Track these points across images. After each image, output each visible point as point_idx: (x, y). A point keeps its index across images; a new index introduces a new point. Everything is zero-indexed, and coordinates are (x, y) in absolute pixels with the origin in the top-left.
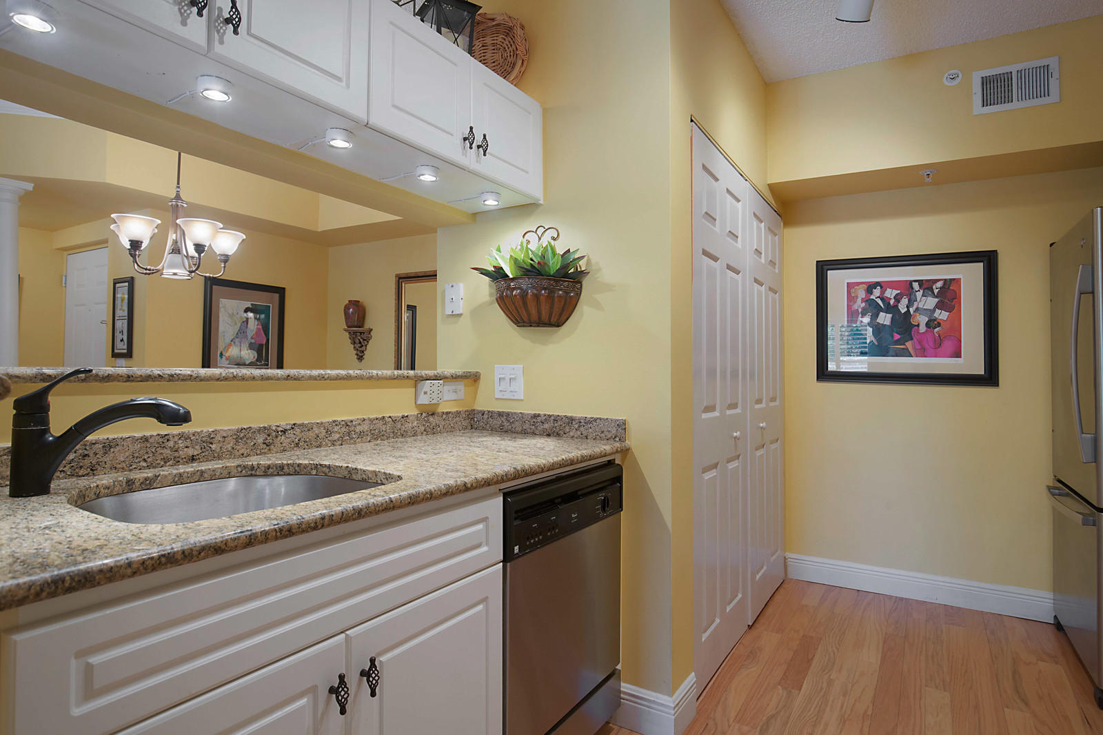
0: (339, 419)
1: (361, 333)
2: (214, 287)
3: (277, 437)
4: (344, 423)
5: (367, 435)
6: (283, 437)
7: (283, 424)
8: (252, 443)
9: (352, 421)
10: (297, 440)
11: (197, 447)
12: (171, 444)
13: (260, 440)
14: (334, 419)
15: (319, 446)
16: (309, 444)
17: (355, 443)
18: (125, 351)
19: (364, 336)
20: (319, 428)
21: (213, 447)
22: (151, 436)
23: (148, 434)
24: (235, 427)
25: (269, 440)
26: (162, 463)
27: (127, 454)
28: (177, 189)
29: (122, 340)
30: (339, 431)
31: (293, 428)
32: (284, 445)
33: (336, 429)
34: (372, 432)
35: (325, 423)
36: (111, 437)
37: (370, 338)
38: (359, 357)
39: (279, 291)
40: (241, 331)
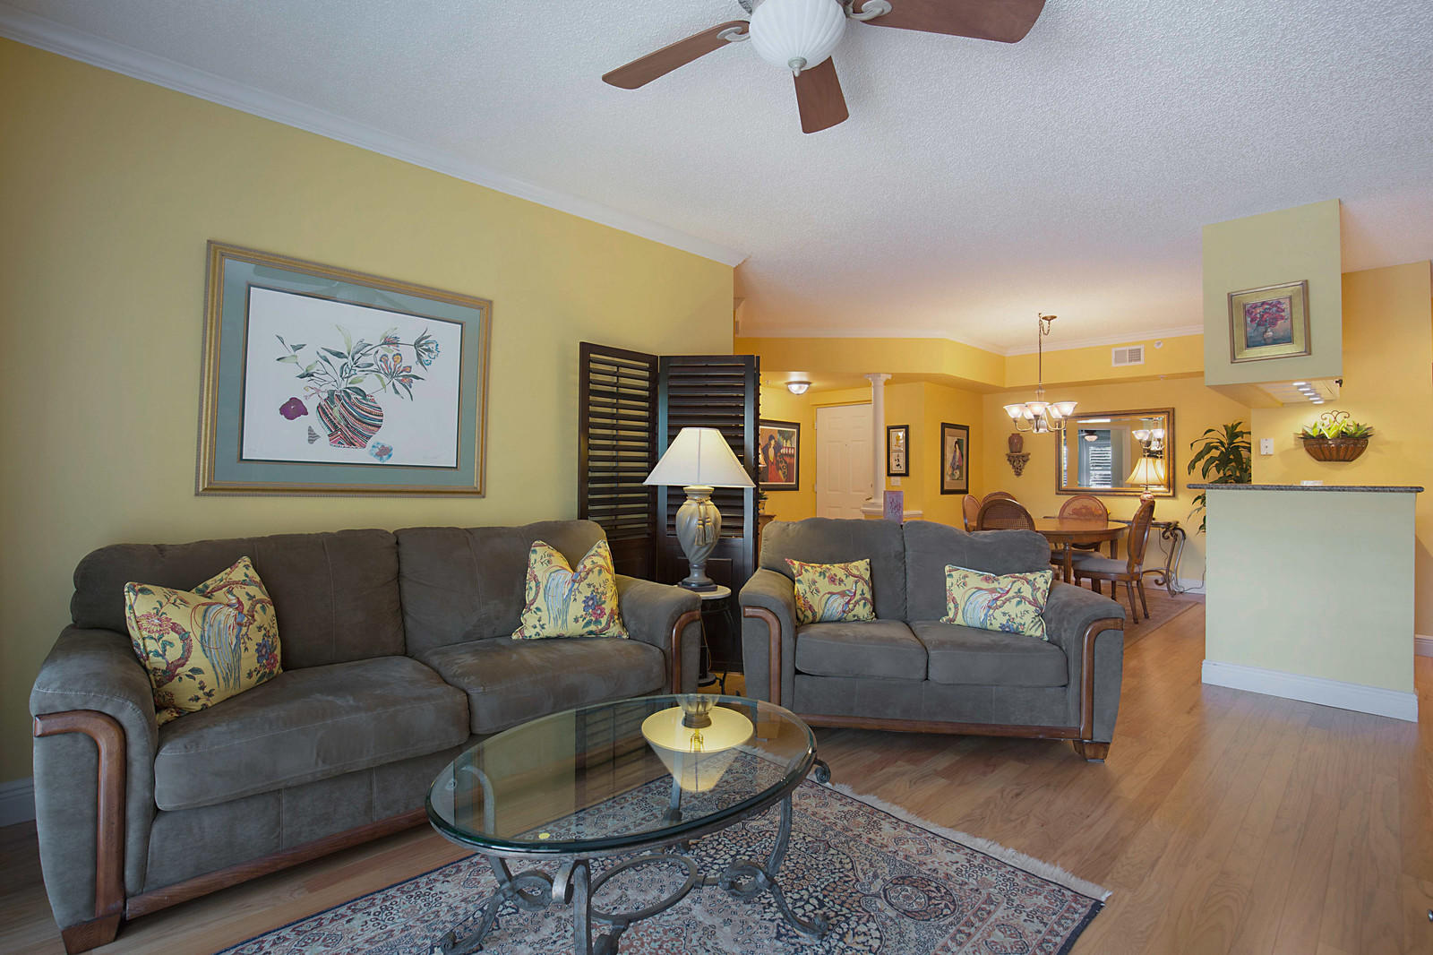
1: (1022, 456)
2: (945, 428)
19: (1024, 459)
37: (1028, 460)
38: (1018, 474)
39: (966, 428)
40: (954, 458)
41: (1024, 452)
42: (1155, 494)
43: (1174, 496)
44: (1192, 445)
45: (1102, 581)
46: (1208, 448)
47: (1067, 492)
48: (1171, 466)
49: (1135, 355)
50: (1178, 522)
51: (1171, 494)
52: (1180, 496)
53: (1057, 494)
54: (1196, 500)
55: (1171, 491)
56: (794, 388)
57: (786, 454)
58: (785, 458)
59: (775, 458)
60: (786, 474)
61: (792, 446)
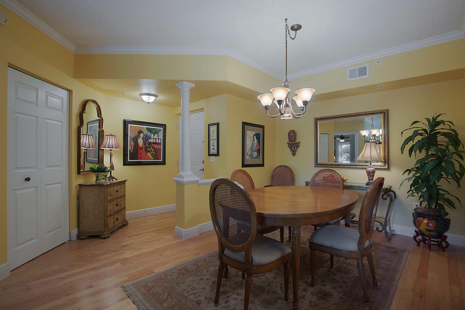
1: (296, 144)
2: (245, 126)
18: (216, 153)
19: (297, 145)
28: (286, 77)
29: (214, 149)
37: (299, 146)
38: (294, 154)
39: (263, 127)
40: (253, 144)
41: (297, 141)
42: (375, 167)
43: (388, 169)
44: (402, 133)
45: (334, 256)
46: (416, 133)
47: (321, 165)
48: (386, 148)
49: (363, 71)
50: (391, 187)
51: (386, 167)
52: (392, 169)
53: (315, 167)
54: (405, 172)
55: (386, 165)
56: (145, 98)
57: (153, 143)
58: (153, 145)
59: (143, 145)
60: (154, 155)
61: (159, 138)
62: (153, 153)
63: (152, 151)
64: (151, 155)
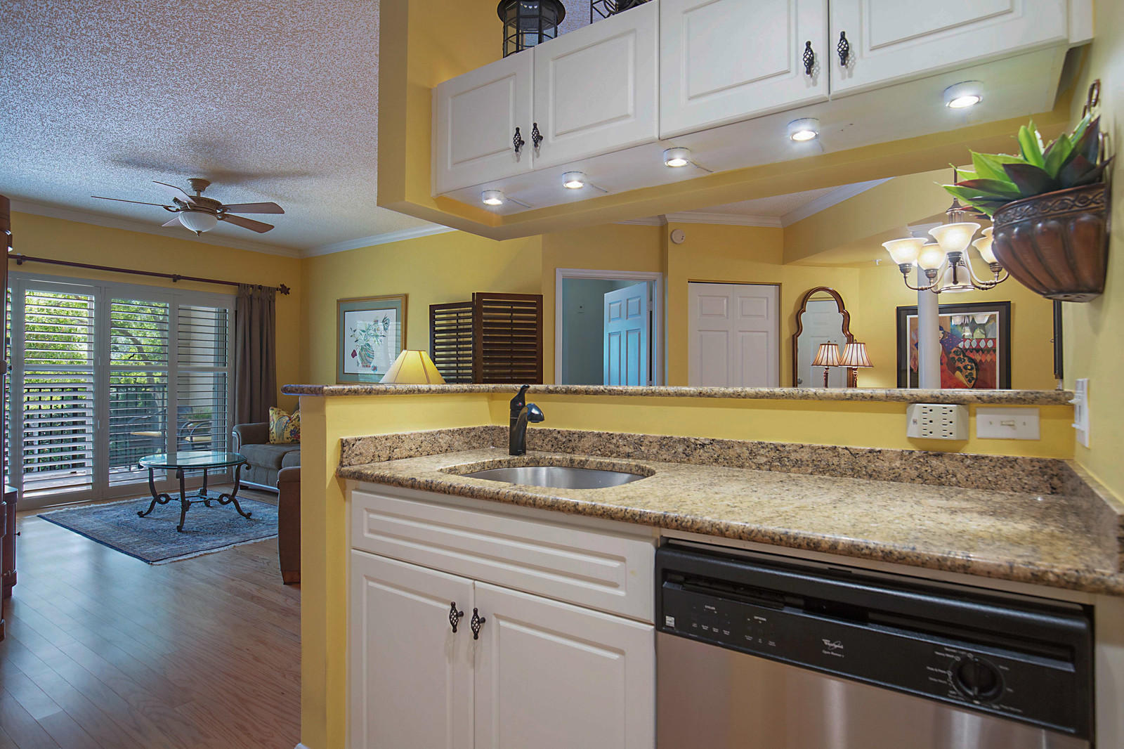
0: (766, 442)
3: (695, 449)
4: (773, 446)
5: (808, 465)
6: (701, 451)
7: (703, 437)
8: (673, 451)
9: (784, 446)
10: (716, 456)
11: (631, 447)
12: (614, 441)
13: (680, 450)
14: (760, 441)
15: (742, 466)
16: (730, 462)
17: (789, 471)
20: (741, 447)
21: (643, 448)
22: (603, 433)
23: (601, 432)
24: (659, 435)
25: (688, 451)
26: (609, 454)
27: (590, 444)
30: (767, 454)
31: (711, 444)
32: (703, 458)
33: (762, 451)
34: (815, 463)
35: (748, 443)
36: (583, 430)
57: (971, 350)
58: (971, 355)
59: (944, 354)
60: (975, 377)
61: (988, 337)
62: (971, 374)
63: (969, 367)
64: (966, 376)
